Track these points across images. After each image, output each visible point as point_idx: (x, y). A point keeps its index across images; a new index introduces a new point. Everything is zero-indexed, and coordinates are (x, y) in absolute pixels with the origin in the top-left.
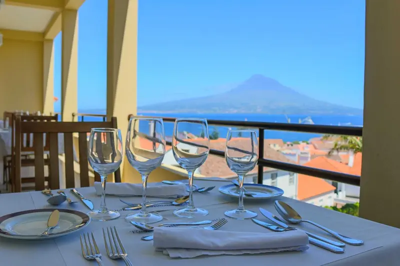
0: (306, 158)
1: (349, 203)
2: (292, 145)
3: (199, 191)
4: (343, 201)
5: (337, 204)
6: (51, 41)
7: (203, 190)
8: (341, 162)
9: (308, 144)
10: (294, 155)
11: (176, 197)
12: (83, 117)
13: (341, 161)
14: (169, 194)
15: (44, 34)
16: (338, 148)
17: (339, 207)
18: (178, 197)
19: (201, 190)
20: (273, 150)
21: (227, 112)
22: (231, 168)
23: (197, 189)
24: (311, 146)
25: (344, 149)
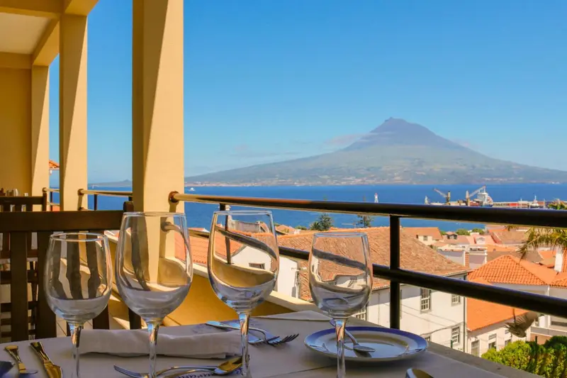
0: (480, 259)
1: (558, 335)
2: (455, 236)
3: (271, 342)
4: (548, 331)
5: (536, 337)
6: (44, 68)
7: (278, 340)
8: (541, 264)
9: (482, 234)
10: (459, 253)
11: (224, 357)
12: (95, 196)
13: (542, 262)
14: (212, 351)
15: (32, 56)
16: (535, 241)
17: (541, 342)
18: (228, 357)
19: (275, 341)
20: (423, 245)
21: (343, 183)
22: (320, 306)
23: (268, 338)
24: (488, 238)
25: (547, 242)
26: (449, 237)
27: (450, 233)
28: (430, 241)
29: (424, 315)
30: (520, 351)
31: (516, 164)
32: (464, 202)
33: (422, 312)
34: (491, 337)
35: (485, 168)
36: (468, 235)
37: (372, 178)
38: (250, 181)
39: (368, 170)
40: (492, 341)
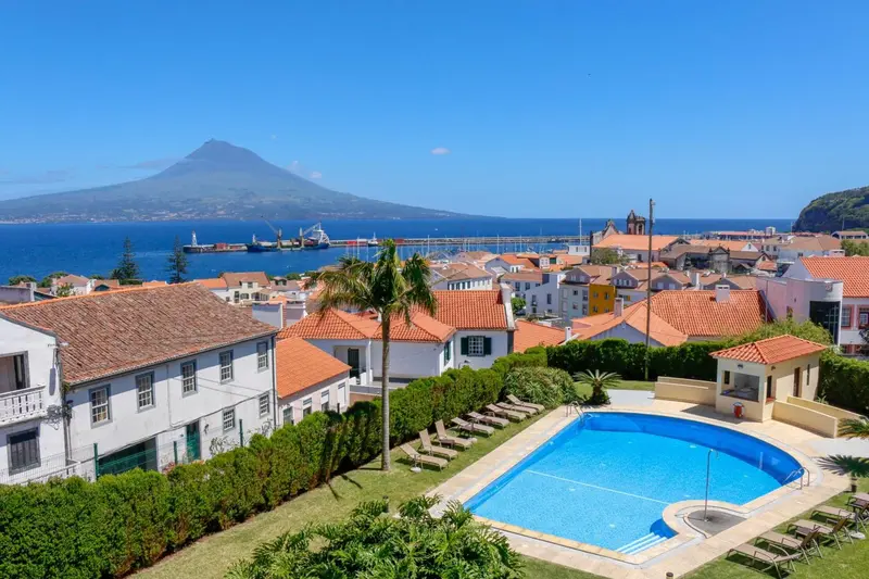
2: (285, 282)
21: (153, 218)
26: (277, 283)
27: (278, 278)
28: (256, 288)
29: (224, 387)
30: (318, 422)
31: (357, 198)
32: (297, 241)
33: (222, 383)
34: (305, 402)
35: (323, 202)
36: (300, 279)
37: (190, 212)
38: (28, 217)
39: (183, 202)
40: (307, 406)
